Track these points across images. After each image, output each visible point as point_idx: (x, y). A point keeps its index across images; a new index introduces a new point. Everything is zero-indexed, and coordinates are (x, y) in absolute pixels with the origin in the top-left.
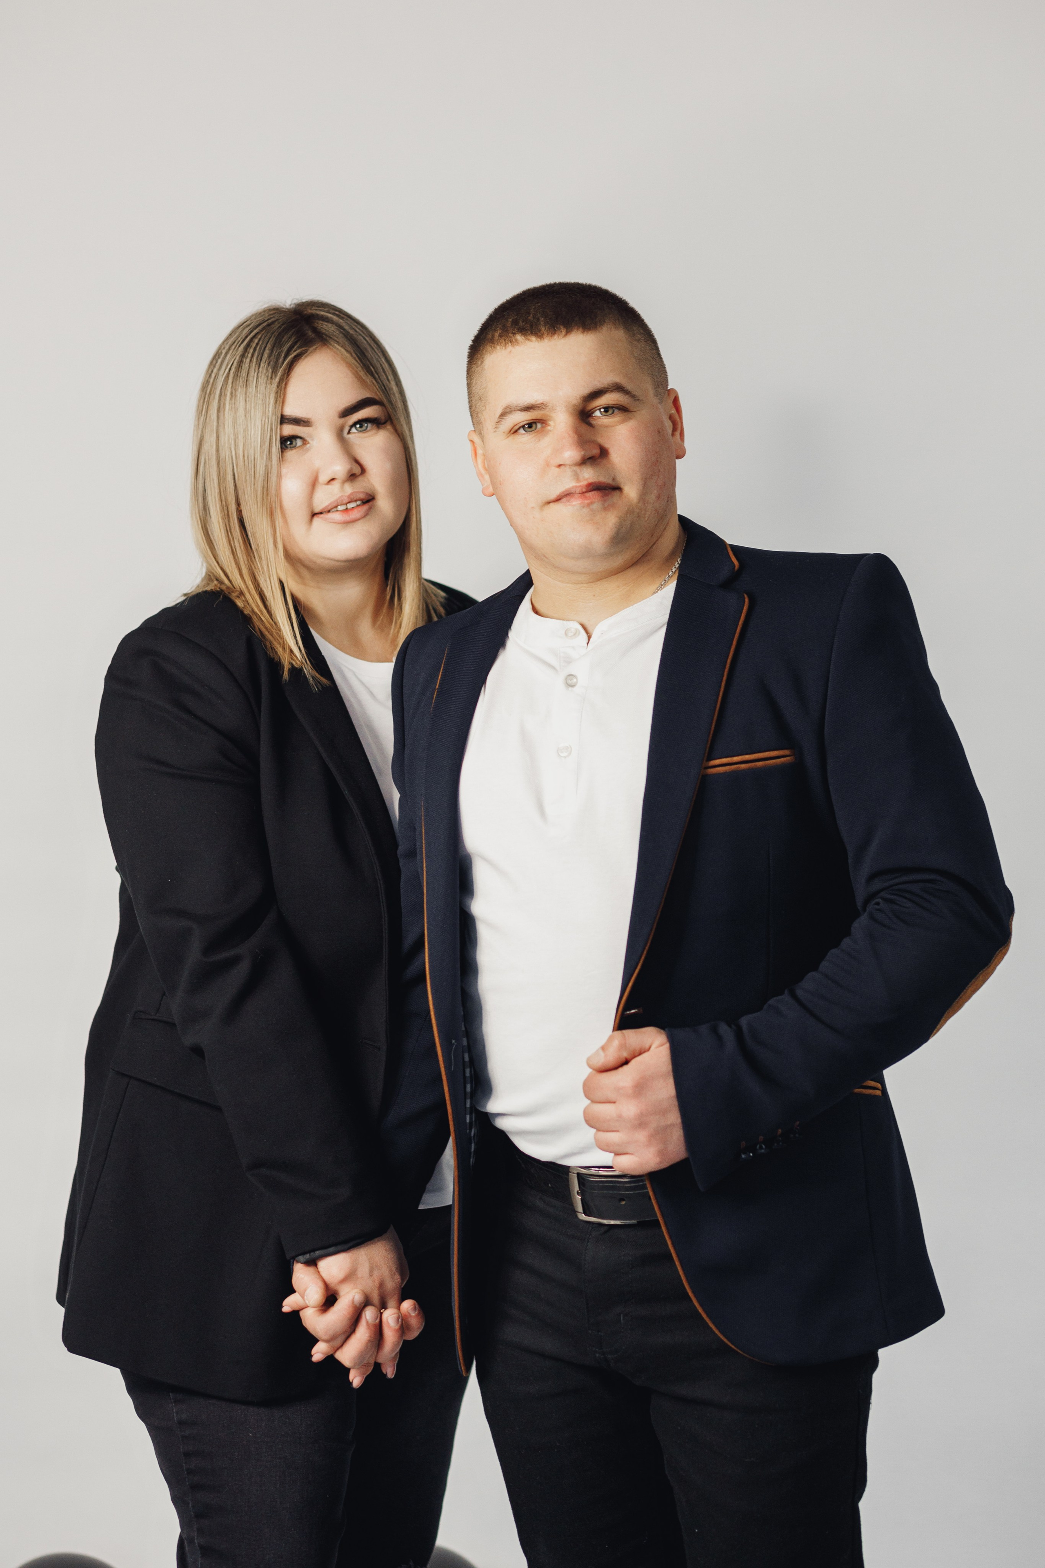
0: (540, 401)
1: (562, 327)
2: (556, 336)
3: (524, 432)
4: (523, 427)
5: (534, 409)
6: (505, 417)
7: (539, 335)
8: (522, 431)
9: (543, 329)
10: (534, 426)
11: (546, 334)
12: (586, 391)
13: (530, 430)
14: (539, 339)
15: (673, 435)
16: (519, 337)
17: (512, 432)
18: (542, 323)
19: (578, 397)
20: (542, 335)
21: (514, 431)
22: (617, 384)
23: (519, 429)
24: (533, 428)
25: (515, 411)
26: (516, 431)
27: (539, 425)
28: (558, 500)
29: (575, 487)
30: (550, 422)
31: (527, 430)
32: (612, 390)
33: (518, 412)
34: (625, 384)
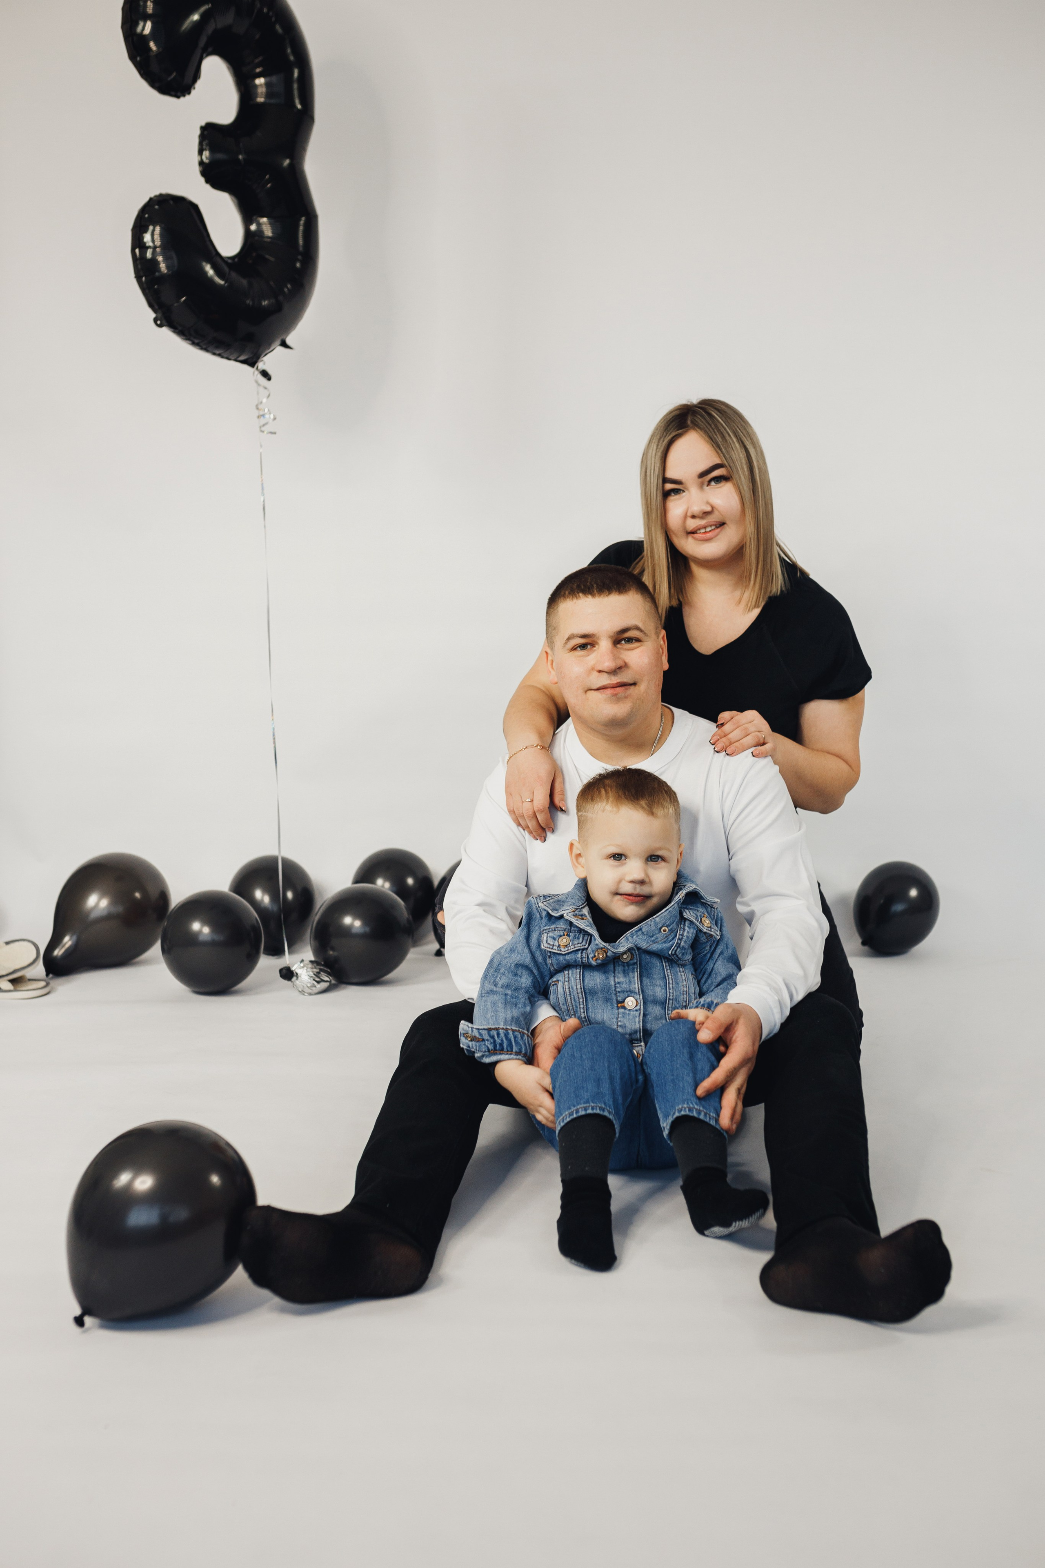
0: (591, 633)
2: (602, 596)
4: (580, 646)
5: (589, 637)
6: (568, 640)
7: (593, 595)
8: (579, 649)
9: (595, 591)
10: (587, 646)
12: (620, 629)
16: (581, 594)
17: (572, 648)
18: (595, 587)
19: (615, 631)
21: (574, 649)
22: (637, 625)
23: (577, 647)
24: (586, 648)
25: (575, 637)
26: (576, 649)
27: (589, 647)
28: (598, 689)
29: (610, 684)
30: (597, 646)
31: (581, 648)
32: (633, 629)
33: (578, 638)
34: (640, 625)
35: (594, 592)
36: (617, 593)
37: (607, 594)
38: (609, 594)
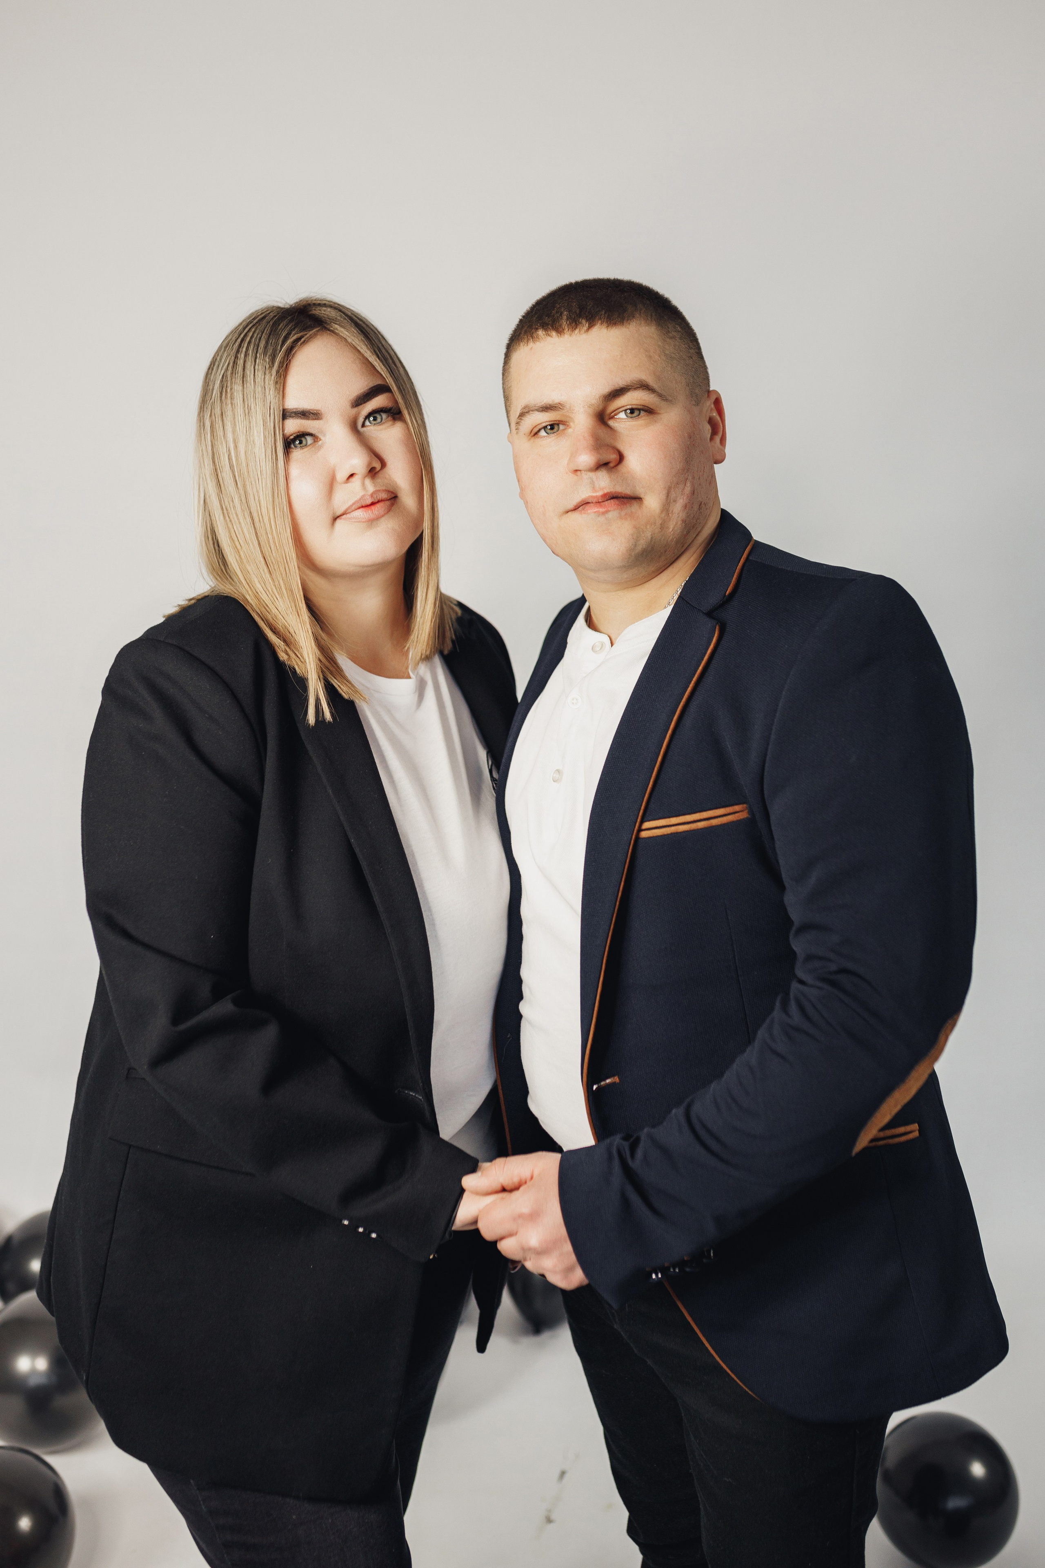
0: (557, 401)
1: (584, 321)
2: (577, 331)
3: (546, 434)
4: (545, 428)
5: (552, 410)
6: (523, 418)
7: (560, 331)
8: (543, 433)
9: (565, 323)
10: (556, 427)
11: (567, 329)
12: (606, 389)
13: (552, 431)
14: (559, 335)
15: (712, 439)
16: (541, 332)
17: (532, 434)
18: (565, 317)
19: (597, 396)
20: (564, 330)
21: (535, 434)
22: (641, 382)
23: (540, 430)
24: (555, 430)
25: (532, 411)
26: (536, 433)
27: (561, 427)
28: (575, 509)
29: (592, 497)
30: (571, 424)
31: (549, 431)
32: (635, 389)
33: (537, 413)
34: (651, 381)
35: (561, 326)
36: (605, 325)
37: (585, 328)
38: (590, 327)
